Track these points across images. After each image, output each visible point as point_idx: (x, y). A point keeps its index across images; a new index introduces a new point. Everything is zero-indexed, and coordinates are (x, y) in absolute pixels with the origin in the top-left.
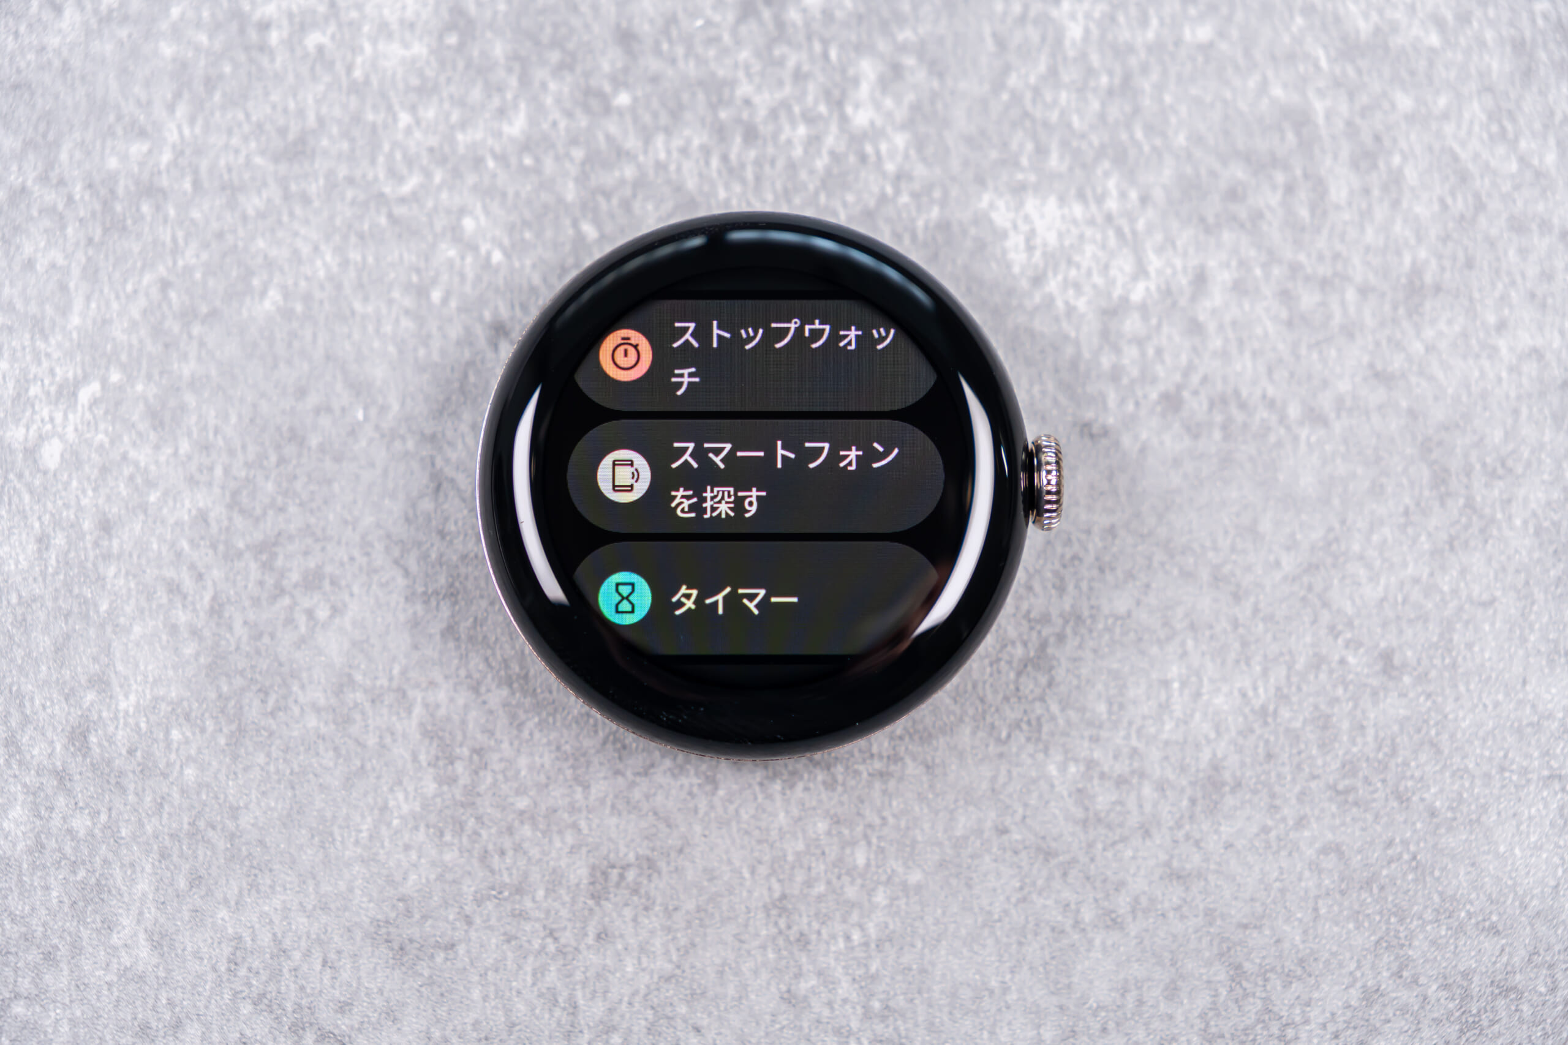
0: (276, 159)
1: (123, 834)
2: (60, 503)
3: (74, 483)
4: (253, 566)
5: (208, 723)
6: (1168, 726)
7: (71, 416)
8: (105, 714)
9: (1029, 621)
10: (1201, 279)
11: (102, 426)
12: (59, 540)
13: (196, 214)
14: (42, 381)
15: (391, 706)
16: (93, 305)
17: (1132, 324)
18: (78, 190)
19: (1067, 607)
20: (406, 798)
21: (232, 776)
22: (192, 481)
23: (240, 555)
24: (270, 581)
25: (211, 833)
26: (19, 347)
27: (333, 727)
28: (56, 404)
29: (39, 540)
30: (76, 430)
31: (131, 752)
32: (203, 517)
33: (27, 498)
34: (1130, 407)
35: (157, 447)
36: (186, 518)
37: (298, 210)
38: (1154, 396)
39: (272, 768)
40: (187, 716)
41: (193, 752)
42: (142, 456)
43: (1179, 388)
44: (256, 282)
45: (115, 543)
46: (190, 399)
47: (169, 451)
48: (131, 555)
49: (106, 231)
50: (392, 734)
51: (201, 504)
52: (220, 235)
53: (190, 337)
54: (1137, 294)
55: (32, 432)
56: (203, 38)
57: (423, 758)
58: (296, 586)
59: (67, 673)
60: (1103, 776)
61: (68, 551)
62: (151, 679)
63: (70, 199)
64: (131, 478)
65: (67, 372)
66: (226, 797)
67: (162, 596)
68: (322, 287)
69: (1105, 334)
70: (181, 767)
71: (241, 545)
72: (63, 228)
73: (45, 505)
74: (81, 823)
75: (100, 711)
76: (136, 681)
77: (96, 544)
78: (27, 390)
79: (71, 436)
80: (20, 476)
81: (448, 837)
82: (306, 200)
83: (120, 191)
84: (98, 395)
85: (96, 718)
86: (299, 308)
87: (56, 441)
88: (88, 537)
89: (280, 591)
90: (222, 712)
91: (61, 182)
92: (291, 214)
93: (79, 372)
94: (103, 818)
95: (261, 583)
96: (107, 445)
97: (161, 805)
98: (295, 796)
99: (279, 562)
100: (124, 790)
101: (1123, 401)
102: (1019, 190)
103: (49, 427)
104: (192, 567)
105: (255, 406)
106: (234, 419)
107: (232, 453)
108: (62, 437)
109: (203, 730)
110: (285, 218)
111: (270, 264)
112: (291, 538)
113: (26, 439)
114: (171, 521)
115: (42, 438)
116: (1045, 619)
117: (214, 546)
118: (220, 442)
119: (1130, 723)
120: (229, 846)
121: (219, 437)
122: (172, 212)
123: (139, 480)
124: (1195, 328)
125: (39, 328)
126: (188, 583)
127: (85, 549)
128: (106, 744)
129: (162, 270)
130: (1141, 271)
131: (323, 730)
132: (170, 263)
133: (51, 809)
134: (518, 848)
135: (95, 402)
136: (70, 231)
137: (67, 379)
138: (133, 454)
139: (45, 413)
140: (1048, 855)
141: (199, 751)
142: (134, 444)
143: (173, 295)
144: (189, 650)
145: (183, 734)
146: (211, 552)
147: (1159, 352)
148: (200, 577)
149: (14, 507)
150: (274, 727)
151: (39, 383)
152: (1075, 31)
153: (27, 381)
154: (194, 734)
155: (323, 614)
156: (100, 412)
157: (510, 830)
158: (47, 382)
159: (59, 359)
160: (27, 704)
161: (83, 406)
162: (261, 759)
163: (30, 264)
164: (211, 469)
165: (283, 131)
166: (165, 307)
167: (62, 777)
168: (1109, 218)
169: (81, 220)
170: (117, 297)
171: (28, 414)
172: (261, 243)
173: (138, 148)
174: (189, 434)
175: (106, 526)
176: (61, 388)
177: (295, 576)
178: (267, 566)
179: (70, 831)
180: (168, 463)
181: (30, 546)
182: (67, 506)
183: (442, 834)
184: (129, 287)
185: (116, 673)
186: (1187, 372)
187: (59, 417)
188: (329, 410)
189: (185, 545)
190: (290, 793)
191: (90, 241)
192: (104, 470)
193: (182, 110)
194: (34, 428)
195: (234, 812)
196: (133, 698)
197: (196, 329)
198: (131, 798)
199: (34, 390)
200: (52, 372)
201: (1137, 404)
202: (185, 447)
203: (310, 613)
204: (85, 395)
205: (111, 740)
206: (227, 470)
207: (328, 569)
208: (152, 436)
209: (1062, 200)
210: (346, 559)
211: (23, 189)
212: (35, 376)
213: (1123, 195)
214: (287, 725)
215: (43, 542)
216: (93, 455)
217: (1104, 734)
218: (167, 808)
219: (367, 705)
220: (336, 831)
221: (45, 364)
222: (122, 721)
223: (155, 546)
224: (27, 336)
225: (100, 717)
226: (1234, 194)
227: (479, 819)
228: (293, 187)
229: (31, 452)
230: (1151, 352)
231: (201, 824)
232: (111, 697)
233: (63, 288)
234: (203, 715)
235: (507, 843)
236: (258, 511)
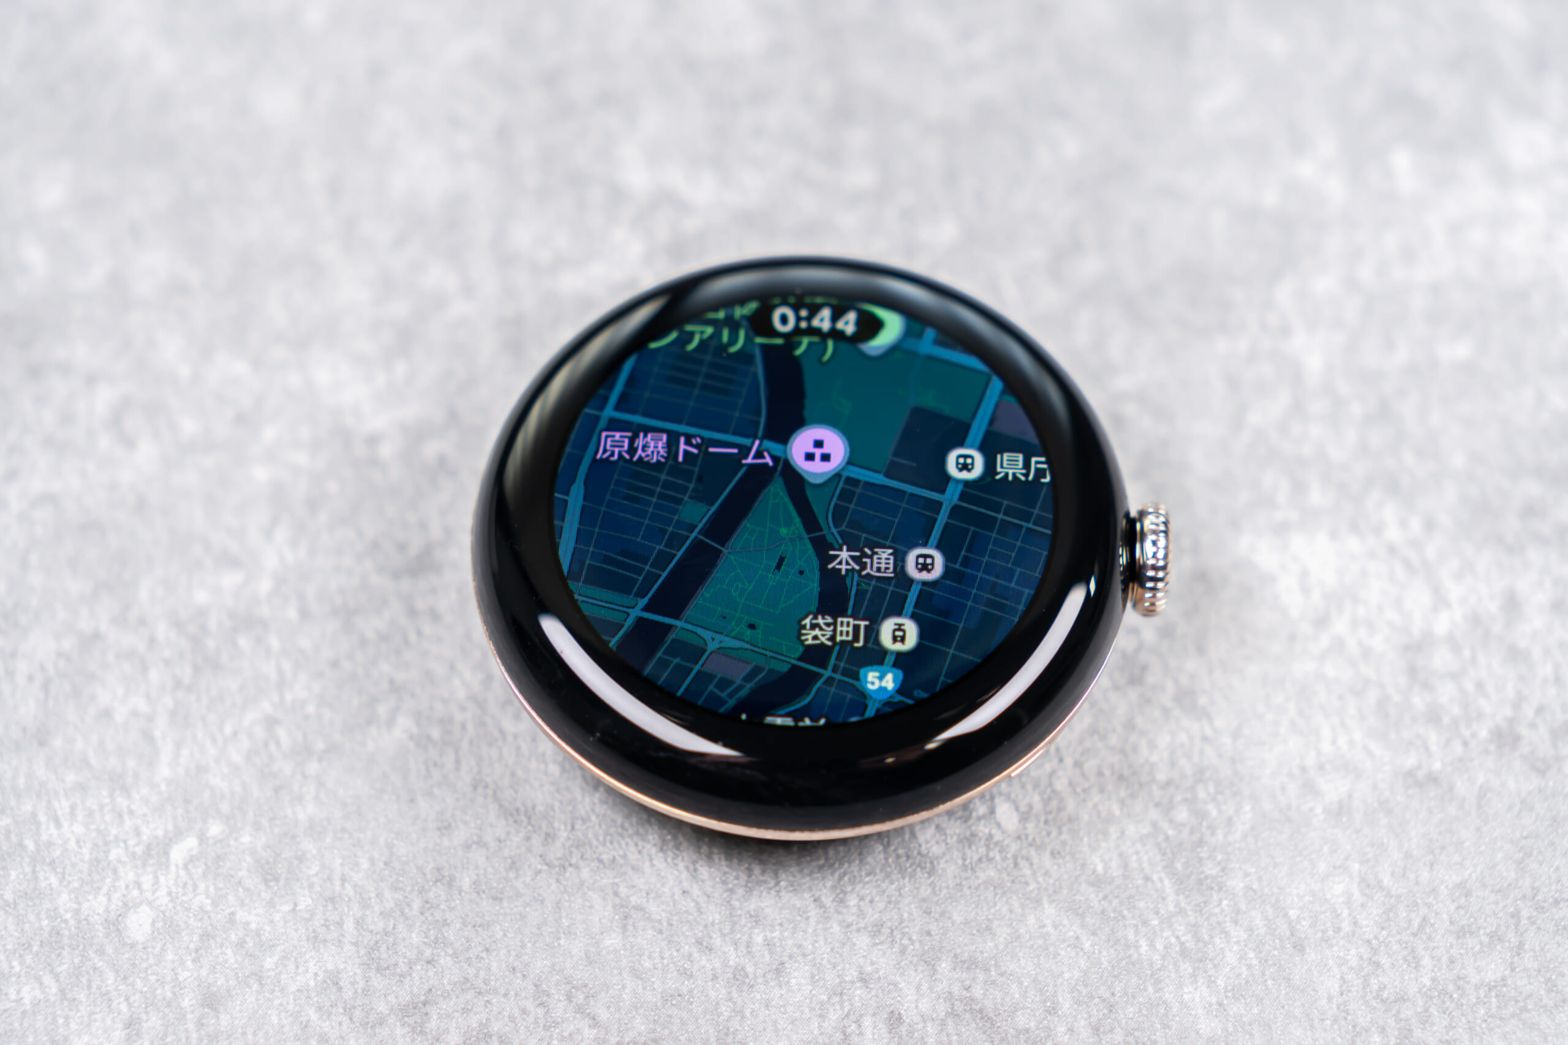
0: (396, 575)
2: (153, 978)
3: (170, 956)
4: (399, 1031)
7: (162, 879)
9: (1383, 1001)
10: (1512, 604)
11: (202, 887)
12: (153, 1022)
13: (305, 643)
14: (125, 842)
16: (185, 752)
17: (1441, 659)
18: (162, 631)
19: (1426, 981)
22: (316, 940)
23: (381, 1022)
26: (95, 807)
28: (144, 865)
29: (128, 1025)
30: (170, 894)
32: (333, 980)
33: (110, 977)
34: (1458, 748)
35: (271, 904)
36: (312, 983)
37: (428, 629)
38: (1484, 734)
42: (252, 916)
43: (1511, 721)
44: (382, 710)
45: (224, 1020)
46: (309, 846)
47: (287, 908)
48: (244, 1034)
49: (197, 670)
51: (330, 966)
52: (335, 664)
53: (305, 777)
54: (1442, 625)
55: (116, 903)
56: (301, 458)
61: (166, 1035)
63: (152, 641)
64: (241, 944)
65: (155, 829)
68: (463, 709)
69: (1412, 671)
71: (382, 1007)
72: (144, 669)
73: (133, 985)
77: (200, 1024)
78: (107, 853)
79: (163, 900)
80: (101, 952)
82: (435, 616)
83: (212, 624)
84: (194, 852)
86: (436, 733)
87: (145, 909)
88: (189, 1016)
91: (142, 622)
92: (419, 633)
93: (170, 827)
96: (209, 908)
99: (433, 1024)
101: (1448, 742)
102: (1281, 529)
103: (135, 893)
105: (390, 847)
106: (365, 864)
107: (365, 905)
108: (150, 904)
110: (413, 637)
111: (395, 688)
112: (446, 996)
113: (107, 910)
114: (293, 988)
115: (127, 906)
116: (1401, 999)
117: (349, 1011)
118: (349, 889)
121: (347, 885)
122: (274, 643)
123: (250, 944)
124: (1515, 655)
125: (119, 783)
127: (187, 1030)
129: (266, 707)
130: (1440, 601)
132: (276, 698)
135: (191, 860)
136: (154, 675)
137: (156, 837)
138: (241, 915)
139: (131, 876)
142: (242, 904)
143: (281, 732)
146: (345, 1020)
147: (1480, 686)
149: (94, 989)
151: (122, 845)
152: (1314, 364)
153: (107, 843)
156: (198, 871)
158: (131, 843)
159: (145, 815)
161: (177, 866)
163: (106, 714)
164: (340, 924)
165: (402, 547)
166: (272, 747)
168: (1392, 550)
169: (167, 662)
170: (214, 740)
171: (108, 881)
172: (385, 667)
173: (231, 580)
174: (311, 886)
175: (211, 1001)
176: (149, 847)
180: (286, 922)
181: (117, 1033)
182: (161, 982)
184: (228, 729)
186: (1517, 705)
187: (147, 881)
188: (481, 843)
189: (312, 1015)
191: (178, 684)
192: (206, 936)
193: (281, 534)
194: (116, 896)
197: (313, 767)
199: (116, 853)
200: (137, 832)
201: (1465, 744)
202: (305, 902)
204: (178, 853)
206: (359, 923)
207: (495, 1027)
208: (266, 895)
209: (1334, 535)
210: (516, 1013)
211: (97, 636)
212: (116, 837)
213: (1403, 524)
215: (133, 1027)
216: (192, 921)
221: (128, 823)
223: (275, 1020)
224: (105, 793)
226: (1530, 511)
228: (420, 604)
229: (115, 925)
230: (1470, 686)
233: (148, 736)
236: (403, 967)
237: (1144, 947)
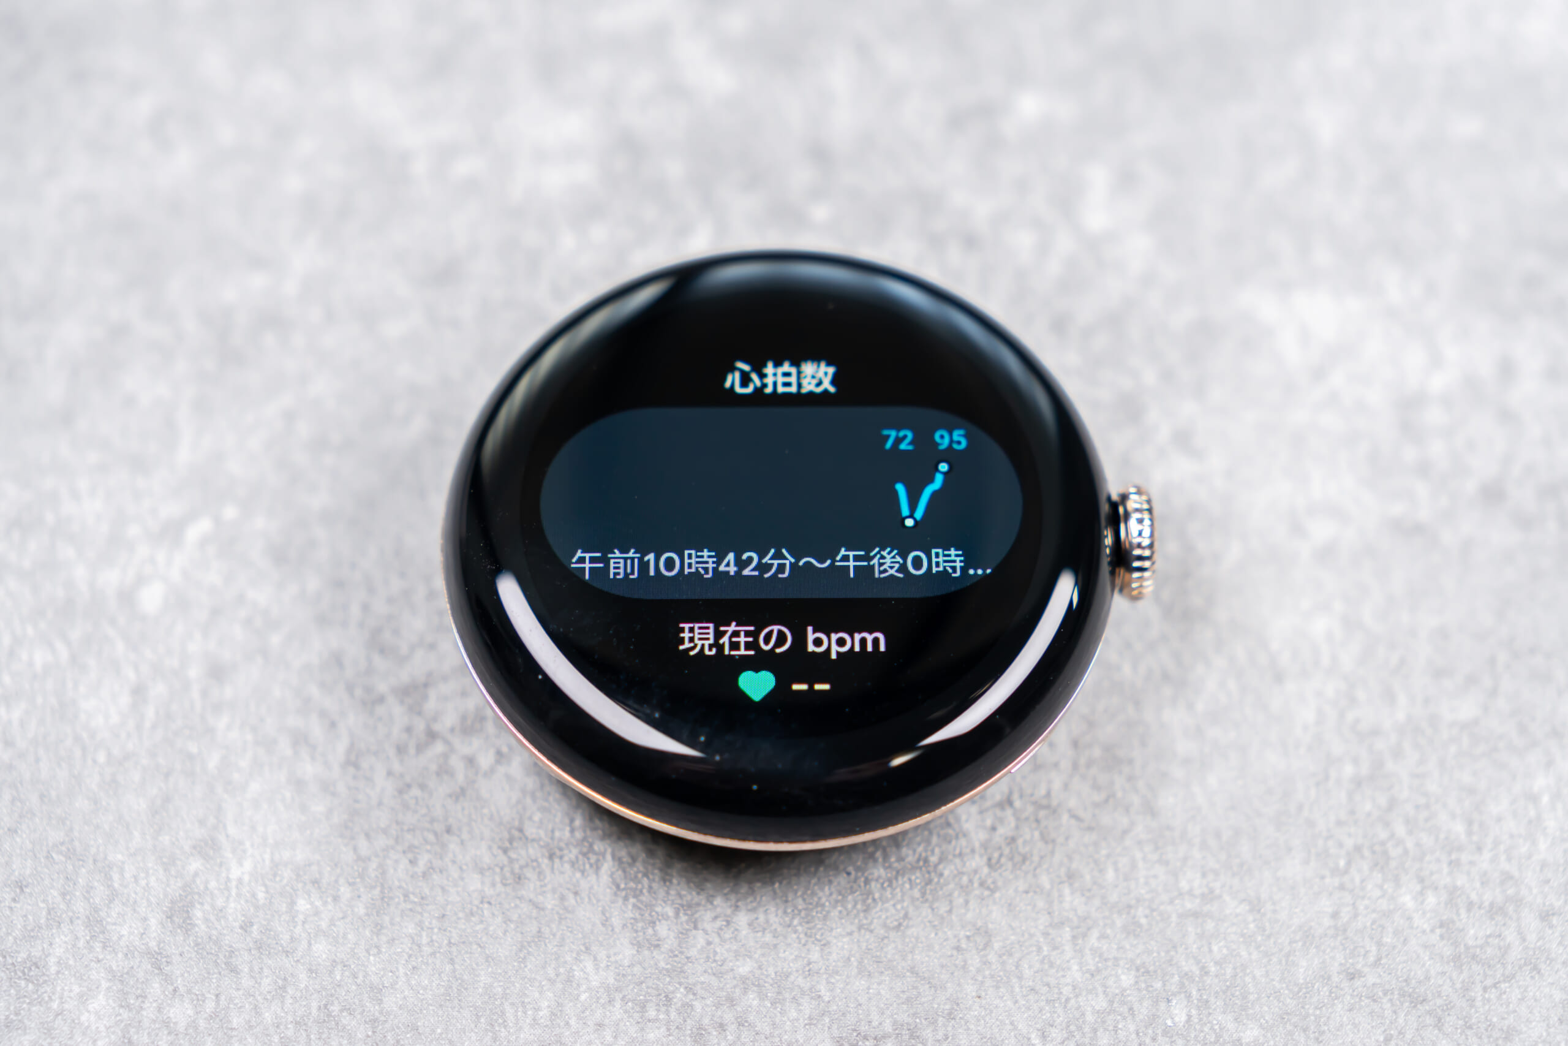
1: (235, 1025)
2: (161, 649)
3: (179, 628)
4: (398, 711)
5: (342, 889)
6: (1543, 845)
7: (176, 556)
8: (213, 884)
9: (1358, 734)
10: (1507, 368)
11: (214, 566)
12: (158, 690)
14: (142, 520)
15: (573, 864)
19: (1401, 718)
20: (597, 968)
21: (374, 951)
22: (323, 621)
23: (381, 700)
24: (420, 726)
25: (346, 1019)
27: (499, 887)
28: (159, 544)
29: (135, 692)
30: (182, 571)
31: (246, 927)
32: (337, 660)
33: (121, 646)
34: (1444, 501)
35: (280, 586)
36: (316, 660)
38: (1470, 489)
39: (425, 940)
40: (315, 882)
41: (324, 925)
42: (262, 596)
43: (1498, 479)
45: (228, 691)
47: (295, 589)
48: (247, 704)
50: (576, 893)
51: (334, 646)
55: (131, 575)
56: (334, 171)
57: (616, 921)
58: (452, 730)
59: (165, 839)
60: (1470, 906)
61: (171, 702)
62: (271, 841)
64: (249, 620)
65: (172, 510)
66: (366, 975)
67: (284, 747)
70: (310, 944)
71: (382, 687)
73: (142, 653)
74: (180, 1013)
75: (207, 882)
76: (252, 845)
77: (205, 694)
78: (124, 531)
79: (176, 577)
80: (113, 622)
81: (652, 1013)
83: (239, 322)
84: (210, 532)
85: (202, 887)
87: (157, 583)
88: (195, 686)
89: (432, 736)
90: (361, 876)
93: (187, 509)
94: (210, 1006)
95: (409, 730)
96: (220, 586)
97: (283, 988)
98: (454, 971)
99: (431, 705)
100: (234, 971)
102: (1284, 286)
103: (149, 568)
104: (323, 714)
106: (373, 553)
108: (165, 579)
109: (336, 899)
112: (445, 679)
113: (121, 583)
115: (140, 580)
116: (1375, 732)
117: (350, 690)
118: (358, 578)
119: (1497, 843)
120: (370, 1033)
121: (356, 572)
123: (258, 622)
125: (140, 466)
126: (317, 730)
127: (191, 699)
128: (212, 918)
129: (287, 400)
131: (489, 891)
132: (298, 393)
133: (143, 997)
134: (741, 1023)
135: (205, 541)
137: (173, 518)
138: (250, 594)
139: (145, 555)
140: (1417, 1001)
141: (332, 923)
142: (252, 583)
143: (301, 426)
144: (318, 808)
145: (312, 903)
146: (345, 697)
148: (333, 725)
149: (104, 657)
150: (427, 891)
151: (139, 523)
153: (124, 522)
154: (325, 903)
155: (486, 760)
156: (211, 550)
157: (731, 1001)
158: (148, 521)
159: (164, 497)
160: (116, 877)
161: (191, 545)
162: (410, 928)
164: (346, 607)
165: (428, 258)
166: (291, 439)
167: (158, 960)
168: (1392, 311)
169: (193, 356)
170: (235, 430)
171: (125, 555)
173: (260, 280)
174: (318, 570)
176: (165, 526)
177: (449, 720)
178: (416, 710)
179: (166, 1023)
180: (293, 601)
181: (124, 699)
182: (170, 653)
183: (643, 1007)
184: (249, 419)
185: (227, 836)
186: (1505, 463)
187: (161, 558)
189: (314, 691)
190: (448, 967)
192: (216, 612)
193: (311, 240)
194: (131, 570)
195: (377, 992)
196: (248, 865)
197: (329, 460)
198: (246, 982)
199: (133, 530)
200: (155, 513)
201: (1452, 497)
202: (313, 585)
203: (470, 761)
204: (194, 533)
205: (220, 913)
206: (365, 607)
208: (275, 574)
209: (1336, 294)
212: (134, 516)
213: (1405, 287)
214: (443, 889)
215: (139, 692)
216: (203, 597)
217: (1465, 857)
218: (291, 991)
219: (544, 863)
220: (509, 1011)
222: (234, 892)
223: (277, 693)
224: (126, 475)
225: (206, 888)
227: (689, 989)
229: (127, 597)
231: (335, 1008)
232: (221, 865)
234: (336, 881)
235: (729, 1017)
236: (404, 650)
237: (1127, 669)
